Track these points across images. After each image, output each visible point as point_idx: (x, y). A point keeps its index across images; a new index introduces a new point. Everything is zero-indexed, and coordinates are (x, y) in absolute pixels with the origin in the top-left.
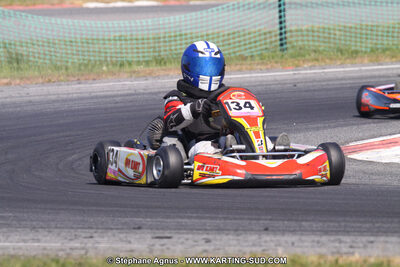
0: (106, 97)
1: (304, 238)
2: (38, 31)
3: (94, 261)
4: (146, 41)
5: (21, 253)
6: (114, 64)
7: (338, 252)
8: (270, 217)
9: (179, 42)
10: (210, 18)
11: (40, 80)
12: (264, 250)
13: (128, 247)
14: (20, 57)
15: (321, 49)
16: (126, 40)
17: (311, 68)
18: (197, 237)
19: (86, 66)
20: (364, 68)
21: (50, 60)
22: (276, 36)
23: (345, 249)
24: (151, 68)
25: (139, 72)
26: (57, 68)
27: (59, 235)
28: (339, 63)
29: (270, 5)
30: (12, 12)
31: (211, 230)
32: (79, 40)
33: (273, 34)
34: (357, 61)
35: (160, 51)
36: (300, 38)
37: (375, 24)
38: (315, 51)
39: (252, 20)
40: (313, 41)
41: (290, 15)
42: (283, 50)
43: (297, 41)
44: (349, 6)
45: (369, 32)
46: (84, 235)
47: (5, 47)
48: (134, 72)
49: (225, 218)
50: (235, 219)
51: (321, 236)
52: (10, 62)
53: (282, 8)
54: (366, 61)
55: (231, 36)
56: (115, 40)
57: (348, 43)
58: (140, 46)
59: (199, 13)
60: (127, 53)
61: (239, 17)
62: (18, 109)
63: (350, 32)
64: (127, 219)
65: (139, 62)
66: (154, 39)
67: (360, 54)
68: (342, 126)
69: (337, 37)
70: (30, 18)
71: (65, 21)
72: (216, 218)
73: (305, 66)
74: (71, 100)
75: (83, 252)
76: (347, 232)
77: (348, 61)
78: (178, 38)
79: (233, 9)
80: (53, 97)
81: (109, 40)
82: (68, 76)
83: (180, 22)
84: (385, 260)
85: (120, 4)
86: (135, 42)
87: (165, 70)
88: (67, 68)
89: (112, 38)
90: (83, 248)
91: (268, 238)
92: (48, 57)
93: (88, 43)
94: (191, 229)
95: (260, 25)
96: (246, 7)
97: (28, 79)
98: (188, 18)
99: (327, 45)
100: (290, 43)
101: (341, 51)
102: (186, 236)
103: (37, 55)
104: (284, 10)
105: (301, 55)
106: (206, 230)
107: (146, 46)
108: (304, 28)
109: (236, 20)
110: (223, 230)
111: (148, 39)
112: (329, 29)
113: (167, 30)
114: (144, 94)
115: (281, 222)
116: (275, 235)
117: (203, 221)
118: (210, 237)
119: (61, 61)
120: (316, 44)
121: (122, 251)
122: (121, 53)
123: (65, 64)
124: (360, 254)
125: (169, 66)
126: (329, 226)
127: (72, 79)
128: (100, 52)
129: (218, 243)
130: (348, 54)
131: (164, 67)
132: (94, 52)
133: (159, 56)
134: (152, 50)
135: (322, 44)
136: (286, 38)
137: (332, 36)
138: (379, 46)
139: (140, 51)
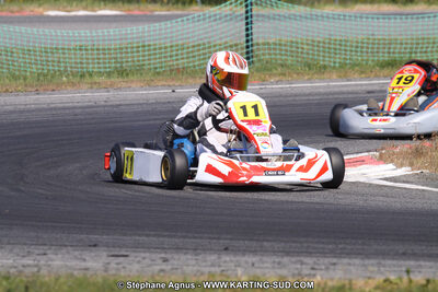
0: (64, 108)
1: (265, 259)
3: (47, 279)
4: (106, 52)
6: (74, 75)
7: (300, 274)
8: (229, 237)
9: (141, 54)
10: (174, 30)
12: (223, 271)
13: (83, 264)
15: (289, 62)
16: (86, 50)
17: (277, 82)
18: (154, 256)
19: (45, 75)
20: (332, 84)
21: (8, 69)
22: (242, 49)
23: (306, 271)
24: (112, 80)
25: (100, 84)
26: (15, 78)
27: (11, 251)
28: (306, 77)
29: (237, 16)
31: (170, 249)
32: (37, 49)
33: (240, 47)
34: (326, 76)
35: (122, 63)
36: (267, 52)
37: (343, 38)
38: (282, 66)
39: (219, 32)
40: (281, 54)
41: (257, 28)
43: (263, 54)
44: (317, 20)
45: (338, 47)
46: (37, 252)
48: (95, 83)
49: (184, 237)
50: (195, 238)
51: (282, 257)
53: (249, 20)
54: (334, 76)
55: (196, 48)
56: (75, 49)
57: (316, 57)
58: (101, 56)
59: (163, 23)
61: (205, 29)
63: (318, 46)
64: (82, 236)
65: (99, 72)
66: (115, 49)
67: (328, 70)
69: (305, 51)
71: (23, 29)
72: (174, 236)
73: (272, 80)
74: (28, 111)
75: (36, 269)
76: (309, 254)
77: (316, 76)
78: (141, 49)
79: (199, 21)
80: (11, 108)
81: (69, 49)
82: (26, 86)
84: (347, 282)
85: (82, 13)
86: (96, 52)
87: (127, 82)
88: (25, 79)
89: (72, 47)
90: (36, 266)
91: (228, 259)
92: (5, 66)
93: (46, 52)
94: (148, 248)
95: (226, 37)
96: (213, 18)
98: (152, 28)
99: (295, 59)
100: (257, 56)
101: (309, 66)
102: (143, 255)
104: (251, 23)
105: (267, 69)
106: (163, 248)
107: (107, 56)
108: (271, 41)
109: (202, 32)
110: (181, 249)
111: (110, 49)
112: (297, 43)
113: (130, 41)
114: (104, 106)
115: (241, 242)
116: (235, 255)
117: (161, 239)
118: (168, 256)
119: (19, 70)
120: (284, 57)
121: (75, 269)
122: (81, 63)
123: (23, 73)
124: (321, 276)
125: (131, 77)
126: (290, 247)
127: (30, 89)
128: (59, 62)
129: (175, 262)
130: (316, 68)
131: (126, 79)
132: (53, 61)
133: (121, 67)
134: (113, 61)
135: (290, 58)
136: (252, 51)
137: (300, 50)
138: (348, 62)
139: (101, 61)
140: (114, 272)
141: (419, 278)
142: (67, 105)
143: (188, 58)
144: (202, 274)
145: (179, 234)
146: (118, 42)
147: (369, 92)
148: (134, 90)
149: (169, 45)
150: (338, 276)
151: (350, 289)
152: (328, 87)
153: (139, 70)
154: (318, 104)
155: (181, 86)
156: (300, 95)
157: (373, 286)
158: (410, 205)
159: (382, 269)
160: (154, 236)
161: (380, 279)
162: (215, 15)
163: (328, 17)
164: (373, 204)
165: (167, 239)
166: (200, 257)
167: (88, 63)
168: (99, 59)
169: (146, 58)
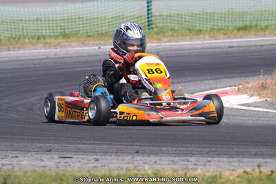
0: (27, 60)
1: (163, 158)
3: (18, 173)
4: (54, 22)
6: (33, 38)
7: (186, 169)
8: (139, 144)
9: (77, 23)
10: (99, 7)
12: (135, 167)
13: (42, 164)
15: (176, 28)
16: (41, 21)
17: (168, 41)
18: (89, 157)
19: (14, 38)
20: (205, 42)
22: (145, 19)
23: (191, 166)
24: (59, 40)
25: (50, 43)
31: (100, 152)
32: (8, 21)
33: (143, 18)
34: (200, 36)
35: (64, 29)
36: (162, 21)
37: (212, 12)
38: (172, 30)
39: (129, 8)
40: (171, 23)
41: (154, 5)
42: (149, 29)
43: (160, 23)
45: (209, 17)
46: (11, 155)
48: (47, 43)
49: (109, 145)
50: (116, 145)
51: (175, 157)
54: (207, 37)
55: (114, 19)
56: (33, 21)
57: (194, 24)
58: (51, 25)
59: (92, 3)
63: (196, 17)
64: (41, 145)
65: (50, 36)
66: (60, 20)
67: (203, 32)
68: (190, 81)
69: (187, 20)
72: (103, 144)
73: (165, 40)
75: (11, 167)
76: (193, 155)
77: (195, 37)
78: (77, 20)
81: (29, 21)
82: (2, 45)
83: (79, 8)
84: (218, 173)
86: (47, 22)
87: (68, 42)
88: (1, 41)
89: (31, 19)
90: (11, 165)
91: (138, 159)
93: (14, 23)
94: (85, 152)
95: (134, 11)
98: (85, 6)
99: (180, 25)
100: (155, 24)
101: (190, 30)
102: (82, 157)
104: (151, 1)
105: (162, 32)
106: (96, 152)
107: (55, 25)
108: (164, 14)
109: (118, 8)
110: (107, 152)
111: (56, 20)
112: (181, 15)
113: (69, 15)
114: (53, 58)
115: (147, 147)
116: (143, 156)
117: (94, 146)
118: (99, 157)
120: (173, 25)
121: (37, 167)
122: (38, 30)
124: (201, 169)
125: (71, 39)
126: (180, 150)
127: (4, 47)
128: (23, 29)
129: (104, 161)
130: (195, 32)
131: (68, 40)
132: (19, 29)
133: (64, 32)
134: (59, 28)
135: (177, 25)
136: (152, 21)
137: (183, 20)
138: (215, 27)
139: (51, 28)
140: (62, 168)
141: (266, 170)
142: (29, 58)
143: (109, 25)
144: (122, 169)
145: (106, 143)
146: (62, 15)
147: (230, 47)
148: (73, 47)
149: (96, 17)
150: (212, 170)
151: (221, 178)
152: (203, 44)
153: (76, 34)
154: (196, 55)
155: (105, 45)
156: (184, 50)
157: (236, 175)
158: (259, 122)
159: (241, 164)
160: (88, 144)
161: (240, 171)
164: (234, 121)
165: (97, 146)
166: (120, 158)
167: (42, 30)
168: (49, 27)
169: (81, 26)
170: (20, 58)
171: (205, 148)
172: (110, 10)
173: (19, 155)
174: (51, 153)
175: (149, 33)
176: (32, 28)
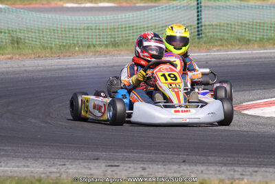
0: (77, 68)
1: (210, 168)
2: (31, 22)
3: (66, 181)
4: (105, 31)
5: (15, 175)
6: (83, 46)
7: (233, 178)
8: (186, 153)
9: (127, 32)
10: (150, 16)
11: (33, 56)
13: (90, 172)
14: (19, 40)
15: (226, 37)
16: (91, 29)
17: (218, 51)
18: (136, 166)
19: (64, 46)
20: (254, 52)
21: (40, 42)
22: (195, 28)
23: (237, 176)
24: (109, 49)
25: (100, 52)
26: (44, 48)
27: (42, 163)
28: (237, 47)
29: (191, 7)
30: (14, 9)
31: (146, 161)
32: (59, 29)
33: (193, 27)
34: (249, 46)
35: (115, 38)
36: (211, 30)
37: (262, 21)
38: (221, 40)
39: (179, 17)
40: (220, 32)
41: (204, 14)
42: (199, 38)
43: (209, 32)
44: (244, 9)
47: (9, 33)
48: (97, 51)
49: (156, 153)
50: (163, 154)
51: (222, 167)
52: (12, 43)
53: (200, 9)
54: (256, 47)
56: (84, 29)
57: (244, 34)
58: (101, 34)
59: (142, 12)
60: (92, 38)
61: (169, 15)
62: (17, 76)
63: (245, 27)
64: (89, 153)
65: (100, 44)
66: (111, 29)
67: (252, 42)
68: (238, 91)
69: (236, 30)
70: (26, 13)
71: (50, 16)
72: (150, 153)
73: (214, 49)
74: (54, 70)
75: (58, 175)
76: (239, 165)
77: (244, 46)
78: (127, 29)
79: (166, 10)
80: (42, 68)
81: (80, 29)
82: (52, 53)
83: (129, 18)
85: (89, 5)
86: (97, 31)
87: (118, 51)
88: (51, 48)
89: (82, 28)
90: (59, 173)
91: (185, 168)
92: (38, 40)
93: (65, 31)
94: (132, 160)
95: (184, 21)
96: (175, 8)
97: (25, 55)
98: (135, 15)
99: (229, 35)
100: (205, 33)
101: (239, 40)
102: (129, 165)
103: (30, 39)
104: (201, 11)
105: (211, 42)
106: (143, 161)
107: (105, 34)
108: (214, 23)
109: (168, 17)
110: (154, 161)
111: (107, 29)
112: (231, 24)
113: (120, 23)
114: (104, 67)
115: (194, 157)
116: (190, 165)
117: (141, 155)
118: (146, 166)
119: (48, 43)
120: (222, 34)
122: (88, 38)
123: (50, 45)
124: (247, 179)
125: (121, 48)
126: (227, 160)
127: (54, 55)
128: (73, 37)
129: (151, 170)
130: (244, 41)
131: (117, 49)
132: (70, 37)
133: (115, 41)
134: (109, 37)
135: (226, 35)
136: (201, 30)
137: (233, 29)
138: (265, 37)
139: (101, 37)
142: (78, 66)
145: (153, 152)
146: (112, 24)
148: (123, 56)
149: (146, 26)
150: (258, 180)
152: (252, 54)
153: (126, 43)
154: (245, 65)
160: (136, 153)
162: (177, 6)
163: (252, 8)
165: (145, 155)
166: (166, 167)
168: (100, 35)
169: (131, 35)
170: (69, 66)
171: (252, 158)
172: (160, 19)
173: (66, 163)
174: (99, 161)
175: (199, 42)
176: (83, 37)
